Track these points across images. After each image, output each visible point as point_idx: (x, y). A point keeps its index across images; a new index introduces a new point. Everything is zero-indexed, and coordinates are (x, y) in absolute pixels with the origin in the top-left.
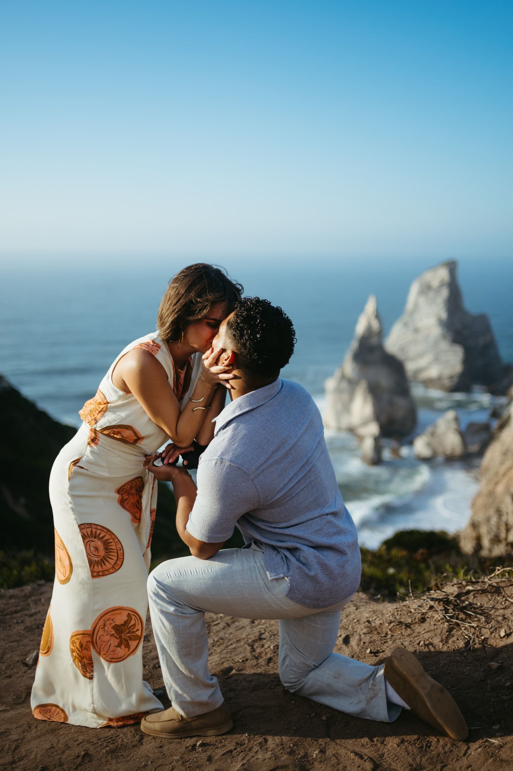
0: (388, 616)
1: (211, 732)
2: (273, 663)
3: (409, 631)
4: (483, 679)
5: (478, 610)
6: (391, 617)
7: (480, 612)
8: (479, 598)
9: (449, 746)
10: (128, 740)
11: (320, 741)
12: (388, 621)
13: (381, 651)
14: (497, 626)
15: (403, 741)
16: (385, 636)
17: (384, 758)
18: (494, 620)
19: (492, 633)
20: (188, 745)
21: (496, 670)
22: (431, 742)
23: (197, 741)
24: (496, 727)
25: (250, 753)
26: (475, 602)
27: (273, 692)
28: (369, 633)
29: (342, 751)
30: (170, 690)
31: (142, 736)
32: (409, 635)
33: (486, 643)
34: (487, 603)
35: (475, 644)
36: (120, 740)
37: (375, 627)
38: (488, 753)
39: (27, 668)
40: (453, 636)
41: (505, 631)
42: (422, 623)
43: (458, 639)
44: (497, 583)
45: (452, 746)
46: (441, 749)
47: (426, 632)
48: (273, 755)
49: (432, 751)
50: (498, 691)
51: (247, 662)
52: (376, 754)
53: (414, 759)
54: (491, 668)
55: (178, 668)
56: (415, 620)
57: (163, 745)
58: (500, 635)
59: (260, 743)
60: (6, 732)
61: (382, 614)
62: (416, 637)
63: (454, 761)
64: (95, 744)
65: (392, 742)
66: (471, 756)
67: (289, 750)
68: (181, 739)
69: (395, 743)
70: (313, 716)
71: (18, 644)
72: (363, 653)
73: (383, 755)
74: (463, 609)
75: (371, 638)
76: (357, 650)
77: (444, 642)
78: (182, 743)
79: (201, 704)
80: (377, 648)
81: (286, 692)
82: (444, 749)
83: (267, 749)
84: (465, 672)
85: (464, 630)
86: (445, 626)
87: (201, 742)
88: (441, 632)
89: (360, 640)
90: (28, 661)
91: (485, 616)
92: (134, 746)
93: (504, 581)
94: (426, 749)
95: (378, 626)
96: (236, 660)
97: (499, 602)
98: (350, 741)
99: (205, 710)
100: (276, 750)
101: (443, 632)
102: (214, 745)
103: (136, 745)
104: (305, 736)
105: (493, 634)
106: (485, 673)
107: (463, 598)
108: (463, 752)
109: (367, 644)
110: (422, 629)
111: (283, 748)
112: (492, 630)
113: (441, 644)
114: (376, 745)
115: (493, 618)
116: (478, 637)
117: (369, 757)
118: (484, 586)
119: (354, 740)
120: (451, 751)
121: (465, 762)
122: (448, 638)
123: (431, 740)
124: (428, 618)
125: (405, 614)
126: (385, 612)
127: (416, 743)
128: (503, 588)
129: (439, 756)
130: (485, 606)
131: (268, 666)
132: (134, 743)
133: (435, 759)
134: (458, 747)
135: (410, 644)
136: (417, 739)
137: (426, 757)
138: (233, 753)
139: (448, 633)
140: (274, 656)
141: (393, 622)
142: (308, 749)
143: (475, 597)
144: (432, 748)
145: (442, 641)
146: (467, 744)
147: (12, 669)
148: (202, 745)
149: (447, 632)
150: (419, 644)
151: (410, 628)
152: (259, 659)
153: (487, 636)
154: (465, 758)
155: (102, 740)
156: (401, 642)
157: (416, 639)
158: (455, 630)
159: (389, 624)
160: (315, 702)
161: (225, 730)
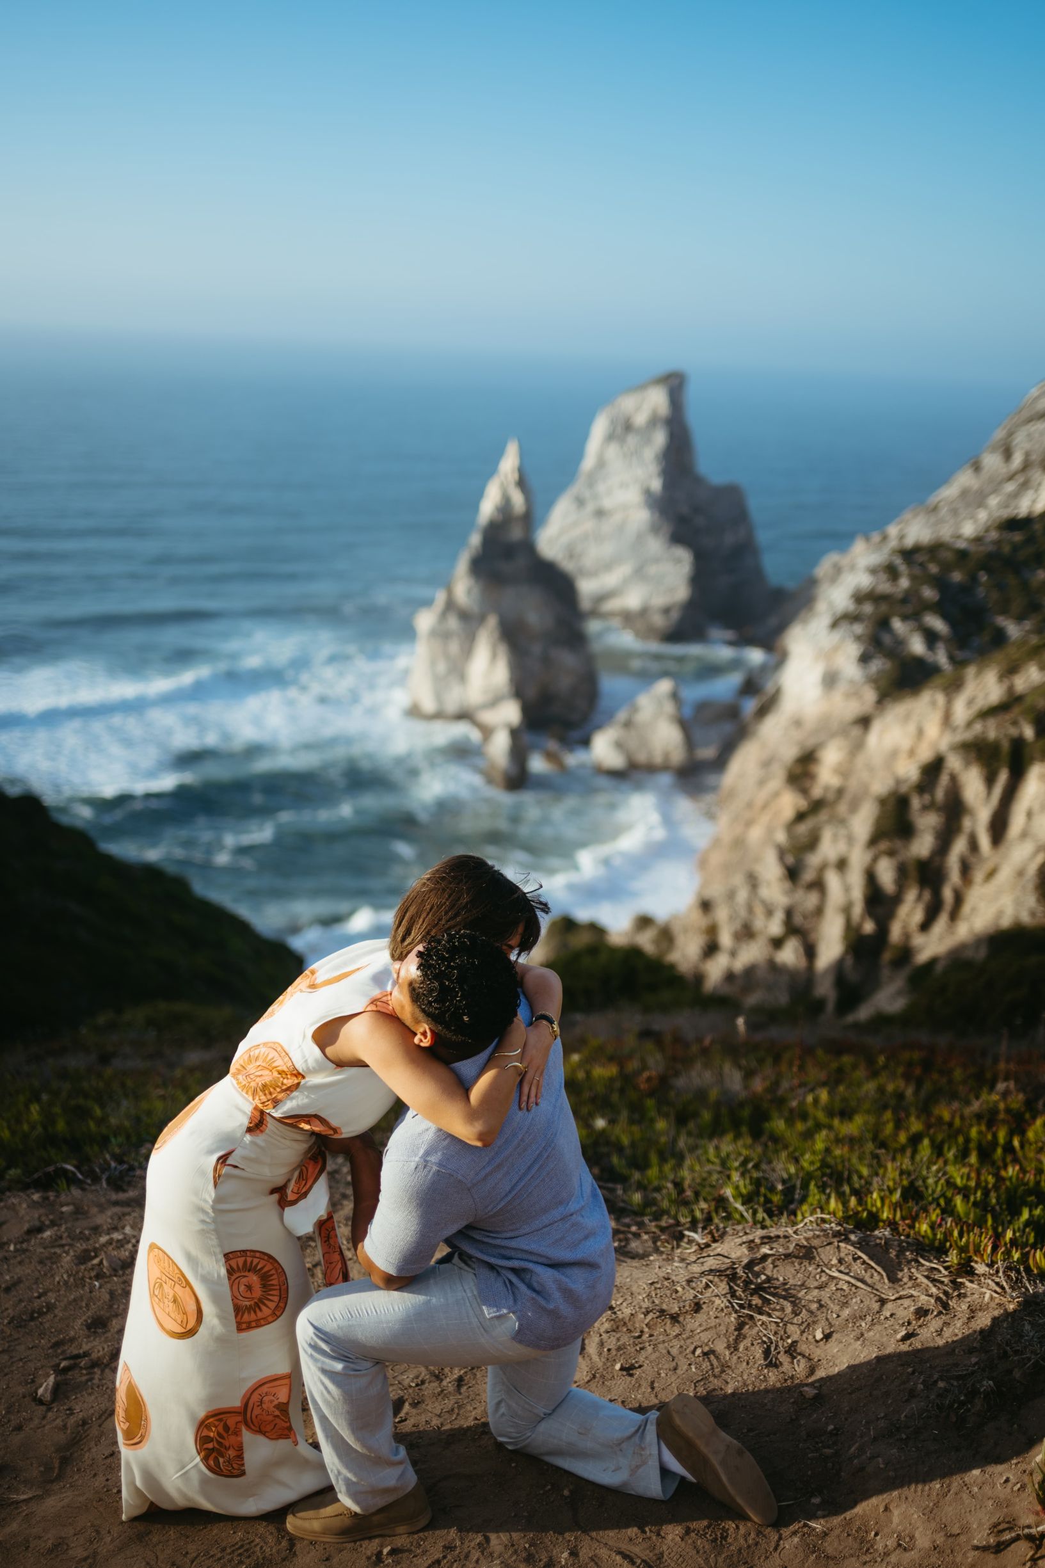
0: (641, 1298)
1: (401, 1529)
2: (465, 1387)
3: (677, 1330)
4: (794, 1417)
5: (779, 1291)
6: (646, 1300)
7: (783, 1293)
8: (781, 1268)
9: (753, 1535)
10: (272, 1548)
11: (567, 1535)
12: (644, 1310)
13: (637, 1365)
14: (810, 1320)
15: (688, 1531)
16: (640, 1337)
17: (664, 1560)
18: (806, 1310)
19: (803, 1332)
20: (369, 1553)
21: (811, 1399)
22: (728, 1529)
23: (382, 1546)
24: (816, 1500)
25: (468, 1563)
26: (775, 1276)
27: (479, 1446)
28: (614, 1331)
29: (603, 1552)
30: (337, 1480)
31: (292, 1540)
32: (677, 1336)
33: (795, 1350)
34: (794, 1277)
35: (779, 1353)
36: (258, 1548)
37: (622, 1319)
38: (808, 1545)
39: (44, 1408)
40: (745, 1337)
41: (823, 1332)
42: (696, 1312)
43: (753, 1344)
44: (807, 1239)
45: (758, 1536)
46: (742, 1541)
47: (703, 1331)
48: (503, 1565)
49: (730, 1544)
50: (817, 1440)
51: (423, 1387)
52: (651, 1554)
53: (707, 1560)
54: (805, 1397)
55: (348, 1444)
56: (684, 1307)
57: (330, 1556)
58: (814, 1337)
59: (479, 1544)
60: (60, 1544)
61: (632, 1294)
62: (688, 1338)
63: (762, 1560)
64: (220, 1559)
65: (673, 1532)
66: (785, 1551)
67: (524, 1555)
68: (355, 1542)
69: (676, 1535)
70: (550, 1490)
71: (11, 1357)
72: (609, 1369)
73: (662, 1554)
74: (759, 1289)
75: (618, 1340)
76: (600, 1365)
77: (732, 1349)
78: (360, 1550)
79: (386, 1491)
80: (630, 1361)
81: (500, 1446)
82: (746, 1540)
83: (491, 1554)
84: (766, 1404)
85: (761, 1325)
86: (733, 1319)
87: (389, 1548)
88: (727, 1331)
89: (602, 1344)
90: (42, 1395)
91: (792, 1302)
92: (284, 1560)
93: (818, 1236)
94: (721, 1542)
95: (628, 1319)
96: (406, 1383)
97: (812, 1275)
98: (611, 1533)
99: (390, 1499)
100: (506, 1556)
101: (730, 1331)
102: (410, 1551)
103: (287, 1557)
104: (544, 1529)
105: (805, 1335)
106: (795, 1407)
107: (756, 1269)
108: (773, 1544)
109: (614, 1352)
110: (697, 1324)
111: (516, 1552)
112: (802, 1328)
113: (727, 1353)
114: (649, 1538)
115: (804, 1306)
116: (782, 1339)
117: (643, 1561)
118: (788, 1244)
119: (617, 1531)
120: (757, 1544)
121: (776, 1560)
122: (737, 1340)
123: (727, 1527)
124: (704, 1303)
125: (668, 1295)
126: (634, 1289)
127: (707, 1533)
128: (816, 1249)
129: (741, 1553)
130: (791, 1282)
131: (460, 1394)
132: (283, 1554)
133: (735, 1559)
134: (764, 1536)
135: (681, 1353)
136: (708, 1527)
137: (723, 1556)
138: (442, 1564)
139: (736, 1333)
140: (466, 1372)
141: (651, 1311)
142: (552, 1551)
143: (775, 1267)
144: (729, 1540)
145: (728, 1347)
146: (778, 1531)
147: (18, 1412)
148: (393, 1552)
149: (735, 1330)
150: (694, 1352)
151: (678, 1322)
152: (442, 1380)
153: (795, 1337)
154: (776, 1555)
155: (229, 1550)
156: (666, 1348)
157: (689, 1341)
158: (747, 1327)
159: (645, 1315)
160: (547, 1464)
161: (423, 1522)
